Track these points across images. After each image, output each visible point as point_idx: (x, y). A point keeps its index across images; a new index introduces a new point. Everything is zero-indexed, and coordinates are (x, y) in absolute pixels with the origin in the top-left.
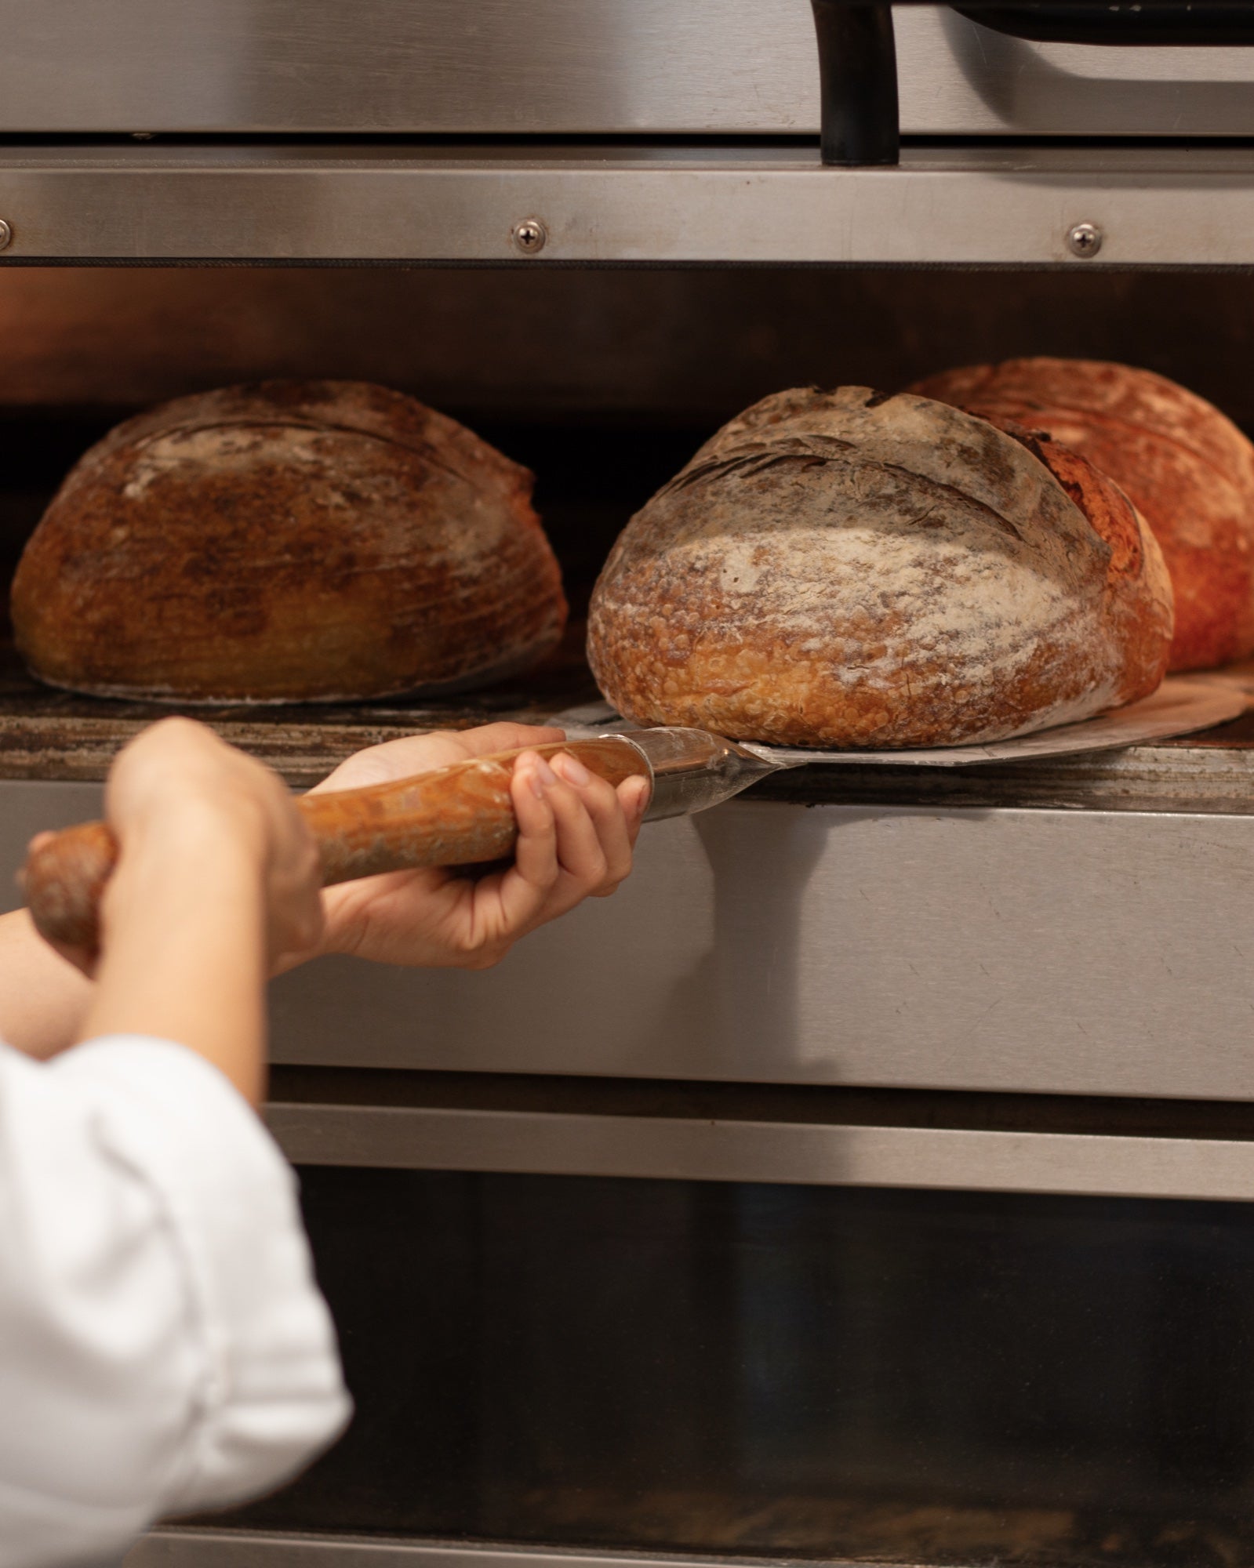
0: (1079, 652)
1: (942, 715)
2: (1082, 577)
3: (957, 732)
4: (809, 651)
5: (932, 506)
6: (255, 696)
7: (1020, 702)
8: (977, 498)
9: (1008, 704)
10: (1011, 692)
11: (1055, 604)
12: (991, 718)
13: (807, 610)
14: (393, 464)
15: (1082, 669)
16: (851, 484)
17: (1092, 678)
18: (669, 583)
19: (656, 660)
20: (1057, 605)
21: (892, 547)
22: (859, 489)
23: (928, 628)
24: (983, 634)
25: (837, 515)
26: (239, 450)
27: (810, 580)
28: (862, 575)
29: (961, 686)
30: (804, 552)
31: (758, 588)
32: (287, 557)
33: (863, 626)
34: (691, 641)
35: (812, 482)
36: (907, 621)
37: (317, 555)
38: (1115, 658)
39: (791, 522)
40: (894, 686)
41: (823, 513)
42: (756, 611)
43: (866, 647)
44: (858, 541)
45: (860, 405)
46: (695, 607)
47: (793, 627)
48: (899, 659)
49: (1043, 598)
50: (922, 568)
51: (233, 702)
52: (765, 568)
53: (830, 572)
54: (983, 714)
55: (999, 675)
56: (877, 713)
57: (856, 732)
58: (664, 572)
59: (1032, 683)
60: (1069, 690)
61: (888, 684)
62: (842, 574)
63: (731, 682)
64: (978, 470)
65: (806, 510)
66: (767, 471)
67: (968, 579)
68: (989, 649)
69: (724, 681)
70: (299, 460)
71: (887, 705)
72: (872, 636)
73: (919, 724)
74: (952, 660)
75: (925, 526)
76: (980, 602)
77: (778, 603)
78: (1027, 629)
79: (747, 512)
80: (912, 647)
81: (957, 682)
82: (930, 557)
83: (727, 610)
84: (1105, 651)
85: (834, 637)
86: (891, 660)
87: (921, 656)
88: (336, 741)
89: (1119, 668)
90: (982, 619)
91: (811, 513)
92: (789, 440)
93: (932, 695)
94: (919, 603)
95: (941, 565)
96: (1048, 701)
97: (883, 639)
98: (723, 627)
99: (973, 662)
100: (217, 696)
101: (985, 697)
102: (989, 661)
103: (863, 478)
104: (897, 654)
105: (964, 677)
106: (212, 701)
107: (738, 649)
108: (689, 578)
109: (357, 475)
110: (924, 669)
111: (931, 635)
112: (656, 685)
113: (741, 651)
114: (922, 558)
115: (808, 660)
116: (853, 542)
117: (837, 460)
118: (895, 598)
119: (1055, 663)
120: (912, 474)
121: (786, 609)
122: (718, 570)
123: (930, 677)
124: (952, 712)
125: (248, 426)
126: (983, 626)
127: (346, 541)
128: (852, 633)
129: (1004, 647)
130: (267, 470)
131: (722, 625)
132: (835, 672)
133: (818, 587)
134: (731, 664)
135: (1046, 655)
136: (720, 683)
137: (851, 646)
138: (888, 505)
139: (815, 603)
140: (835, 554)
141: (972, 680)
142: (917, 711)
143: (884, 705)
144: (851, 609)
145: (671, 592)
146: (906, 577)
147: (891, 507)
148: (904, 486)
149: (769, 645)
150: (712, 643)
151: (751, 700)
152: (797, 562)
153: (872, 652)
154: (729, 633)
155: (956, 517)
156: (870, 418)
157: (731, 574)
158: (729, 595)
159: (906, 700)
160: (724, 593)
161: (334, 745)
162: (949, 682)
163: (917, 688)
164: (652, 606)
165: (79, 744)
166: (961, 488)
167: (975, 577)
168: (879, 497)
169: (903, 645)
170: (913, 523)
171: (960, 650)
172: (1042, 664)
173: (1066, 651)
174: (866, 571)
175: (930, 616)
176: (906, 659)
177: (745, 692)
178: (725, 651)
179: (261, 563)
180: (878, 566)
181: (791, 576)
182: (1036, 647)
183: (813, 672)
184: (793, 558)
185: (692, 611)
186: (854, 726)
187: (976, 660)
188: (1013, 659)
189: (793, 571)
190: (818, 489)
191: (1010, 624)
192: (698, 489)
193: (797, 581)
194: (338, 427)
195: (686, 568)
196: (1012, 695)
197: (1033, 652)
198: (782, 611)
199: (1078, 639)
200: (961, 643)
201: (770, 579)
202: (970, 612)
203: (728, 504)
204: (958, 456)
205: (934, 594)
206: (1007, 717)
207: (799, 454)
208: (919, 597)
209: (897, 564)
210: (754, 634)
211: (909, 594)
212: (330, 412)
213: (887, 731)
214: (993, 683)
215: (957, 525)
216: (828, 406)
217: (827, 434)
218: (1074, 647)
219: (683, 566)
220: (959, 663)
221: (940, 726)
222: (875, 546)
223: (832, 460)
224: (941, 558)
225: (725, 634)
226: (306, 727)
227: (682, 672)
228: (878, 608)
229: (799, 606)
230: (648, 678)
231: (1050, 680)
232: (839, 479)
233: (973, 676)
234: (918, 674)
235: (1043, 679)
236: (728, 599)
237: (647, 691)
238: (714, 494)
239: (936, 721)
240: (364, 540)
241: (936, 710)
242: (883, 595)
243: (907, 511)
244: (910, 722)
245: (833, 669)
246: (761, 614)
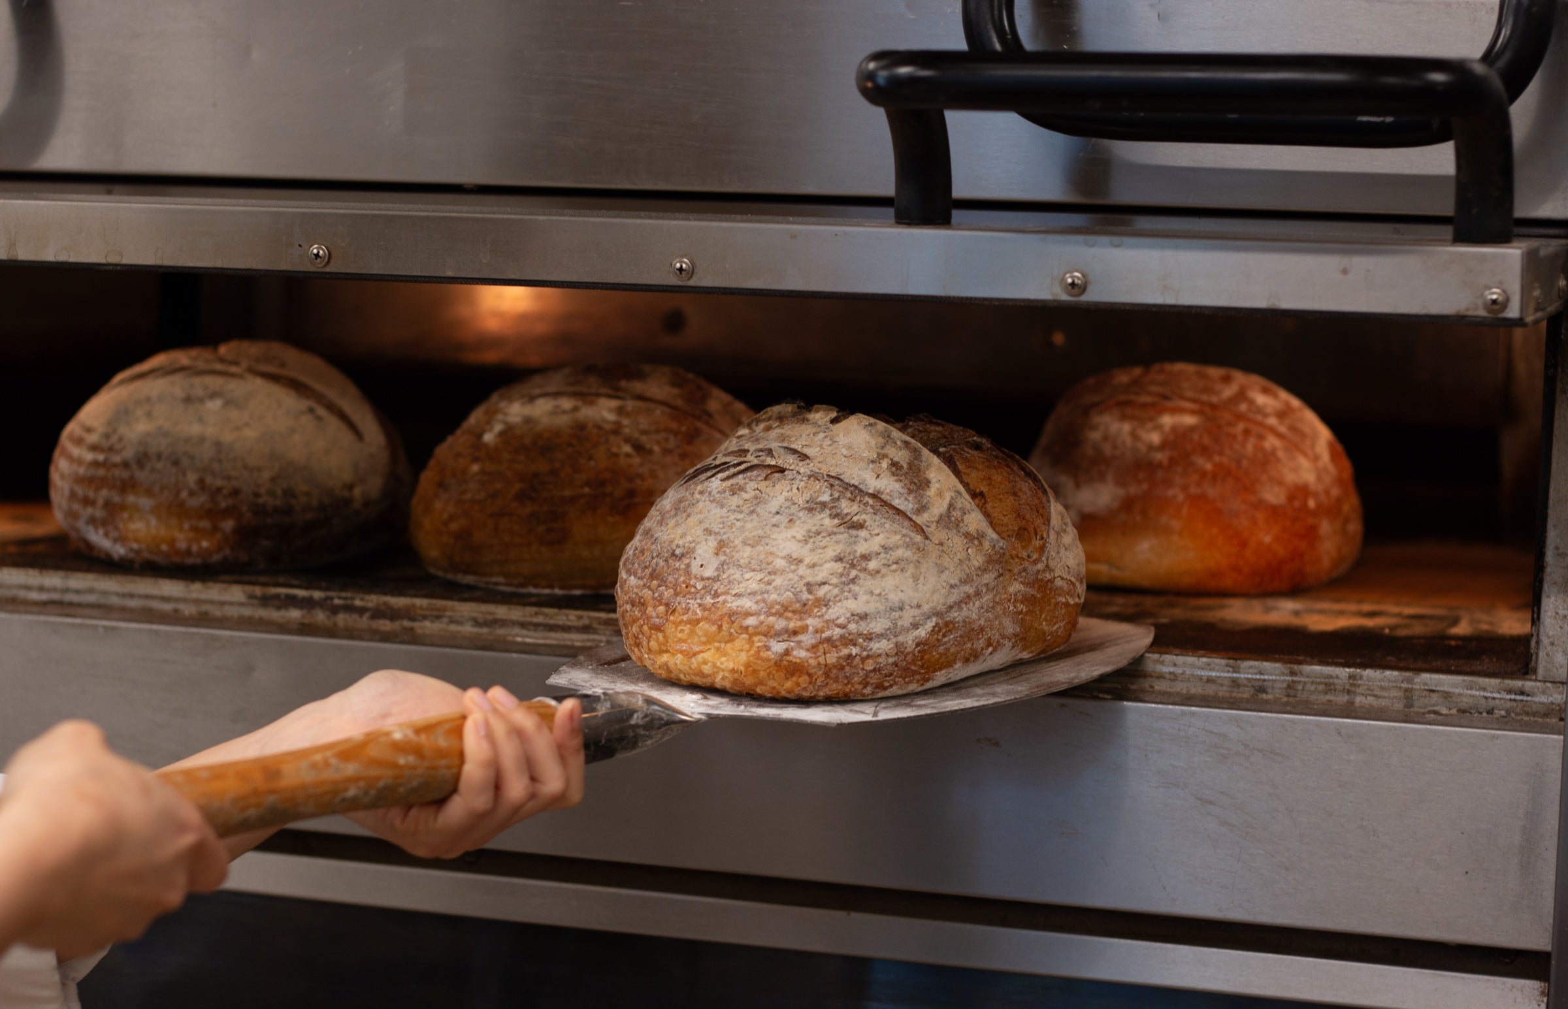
0: (976, 626)
1: (853, 678)
2: (980, 568)
3: (868, 690)
4: (747, 627)
5: (856, 512)
6: (561, 588)
7: (922, 667)
8: (895, 505)
9: (911, 669)
10: (913, 660)
11: (953, 590)
12: (897, 680)
13: (749, 594)
14: (674, 425)
15: (978, 639)
16: (797, 491)
17: (989, 644)
18: (657, 565)
19: (644, 624)
20: (955, 591)
21: (819, 545)
22: (802, 496)
23: (843, 611)
24: (888, 616)
25: (781, 517)
26: (564, 412)
27: (754, 570)
28: (793, 567)
29: (868, 657)
30: (752, 547)
31: (716, 574)
32: (587, 490)
33: (790, 609)
34: (667, 611)
35: (768, 488)
36: (825, 605)
37: (609, 489)
38: (1010, 627)
39: (747, 521)
40: (813, 656)
41: (771, 515)
42: (713, 592)
43: (792, 625)
44: (793, 540)
45: (826, 422)
46: (671, 585)
47: (738, 607)
48: (818, 635)
49: (942, 585)
50: (841, 563)
51: (547, 591)
52: (722, 558)
53: (768, 564)
54: (889, 677)
55: (901, 647)
56: (800, 676)
57: (785, 690)
58: (655, 555)
59: (932, 652)
60: (967, 655)
61: (809, 654)
62: (777, 566)
63: (693, 646)
64: (901, 481)
65: (759, 512)
66: (741, 476)
67: (878, 572)
68: (892, 628)
69: (687, 645)
70: (604, 420)
71: (807, 671)
72: (797, 616)
73: (835, 686)
74: (861, 636)
75: (849, 528)
76: (887, 590)
77: (729, 587)
78: (926, 610)
79: (719, 510)
80: (828, 626)
81: (865, 654)
82: (849, 554)
83: (693, 590)
84: (1000, 623)
85: (768, 616)
86: (811, 636)
87: (835, 633)
88: (600, 624)
89: (1016, 635)
90: (887, 604)
91: (763, 514)
92: (766, 450)
93: (845, 663)
94: (836, 591)
95: (857, 561)
96: (950, 665)
97: (806, 619)
98: (689, 603)
99: (879, 638)
100: (536, 586)
101: (889, 664)
102: (892, 637)
103: (806, 487)
104: (817, 631)
105: (871, 649)
106: (532, 590)
107: (698, 621)
108: (670, 561)
109: (644, 432)
110: (838, 643)
111: (845, 616)
112: (644, 643)
113: (699, 623)
114: (842, 555)
115: (747, 634)
116: (789, 540)
117: (792, 470)
118: (817, 586)
119: (952, 637)
120: (847, 484)
121: (734, 592)
122: (690, 557)
123: (842, 649)
124: (862, 677)
125: (575, 395)
126: (888, 609)
127: (630, 479)
128: (782, 613)
129: (906, 625)
130: (580, 427)
131: (688, 601)
132: (767, 644)
133: (759, 576)
134: (692, 632)
135: (944, 630)
136: (684, 647)
137: (780, 624)
138: (823, 510)
139: (756, 589)
140: (775, 549)
141: (878, 651)
142: (832, 675)
143: (805, 671)
144: (783, 595)
145: (657, 571)
146: (828, 569)
147: (824, 512)
148: (836, 495)
149: (719, 620)
150: (680, 615)
151: (705, 662)
152: (746, 555)
153: (797, 629)
154: (692, 608)
155: (875, 521)
156: (830, 433)
157: (698, 562)
158: (696, 577)
159: (823, 667)
160: (692, 576)
161: (598, 626)
162: (858, 653)
163: (832, 658)
164: (645, 580)
165: (425, 617)
166: (883, 497)
167: (884, 570)
168: (816, 504)
169: (821, 624)
170: (839, 526)
171: (868, 628)
172: (940, 638)
173: (962, 626)
174: (797, 564)
175: (845, 602)
176: (824, 635)
177: (700, 656)
178: (689, 622)
179: (567, 493)
180: (807, 561)
181: (740, 566)
182: (934, 625)
183: (750, 642)
184: (744, 551)
185: (670, 588)
186: (783, 686)
187: (881, 636)
188: (914, 635)
189: (742, 562)
190: (771, 494)
191: (912, 607)
192: (692, 486)
193: (744, 570)
194: (641, 398)
195: (670, 554)
196: (913, 662)
197: (932, 629)
198: (731, 594)
199: (974, 616)
200: (869, 623)
201: (725, 567)
202: (878, 598)
203: (707, 502)
204: (887, 469)
205: (849, 584)
206: (912, 678)
207: (766, 464)
208: (837, 586)
209: (822, 559)
210: (709, 610)
211: (829, 584)
212: (638, 386)
213: (809, 690)
214: (896, 654)
215: (875, 527)
216: (804, 421)
217: (793, 446)
218: (970, 623)
219: (668, 551)
220: (867, 638)
221: (853, 686)
222: (806, 544)
223: (789, 470)
224: (858, 554)
225: (689, 609)
226: (579, 613)
227: (660, 635)
228: (803, 594)
229: (743, 590)
230: (640, 636)
231: (948, 649)
232: (789, 487)
233: (878, 649)
234: (833, 647)
235: (941, 649)
236: (695, 581)
237: (640, 646)
238: (701, 493)
239: (849, 683)
240: (643, 479)
241: (848, 675)
242: (808, 584)
243: (837, 516)
244: (827, 683)
245: (765, 642)
246: (716, 595)
